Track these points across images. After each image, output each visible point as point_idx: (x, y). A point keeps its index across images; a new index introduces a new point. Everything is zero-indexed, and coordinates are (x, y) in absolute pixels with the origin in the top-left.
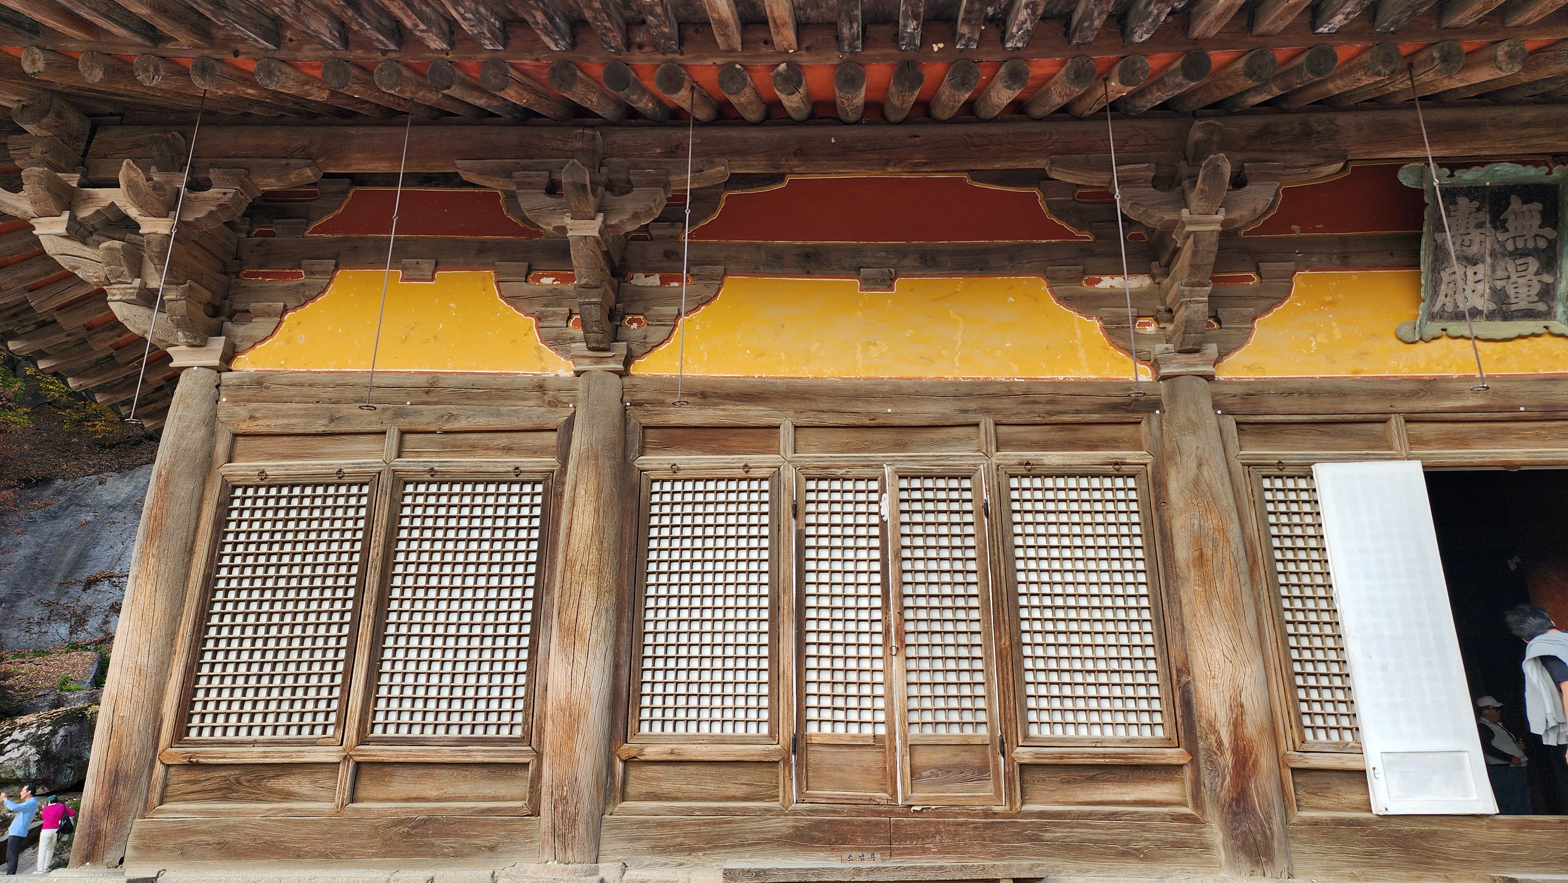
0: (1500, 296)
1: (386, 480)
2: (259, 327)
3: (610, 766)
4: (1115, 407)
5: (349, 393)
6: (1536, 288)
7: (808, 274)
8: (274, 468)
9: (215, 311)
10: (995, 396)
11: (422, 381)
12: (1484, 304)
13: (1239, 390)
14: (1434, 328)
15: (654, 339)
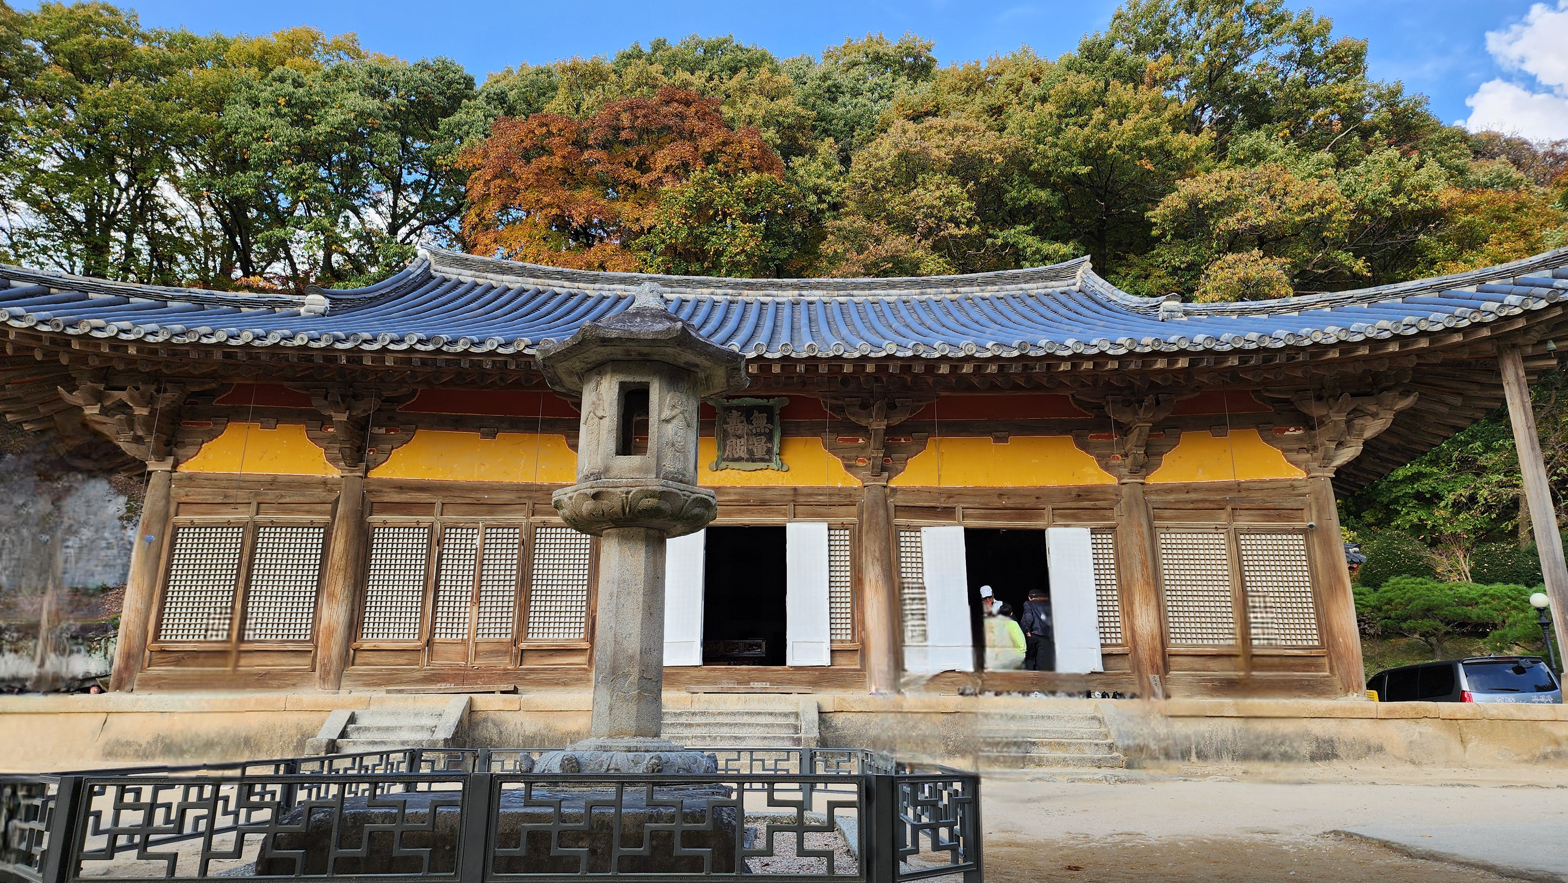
0: (750, 452)
1: (250, 526)
2: (190, 450)
3: (348, 652)
5: (234, 484)
6: (765, 449)
7: (456, 430)
8: (197, 519)
9: (168, 443)
10: (534, 491)
11: (269, 478)
12: (744, 455)
14: (723, 465)
15: (379, 460)
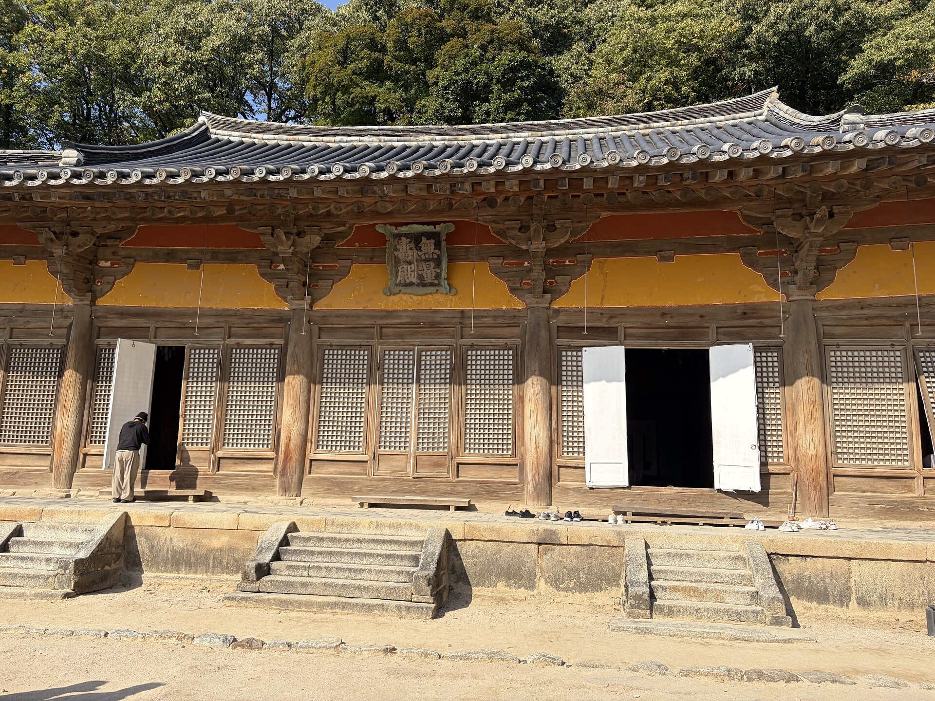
0: (421, 277)
1: (5, 348)
3: (78, 455)
4: (273, 321)
6: (434, 274)
10: (231, 316)
11: (19, 307)
12: (415, 280)
13: (322, 314)
14: (397, 289)
15: (106, 290)
